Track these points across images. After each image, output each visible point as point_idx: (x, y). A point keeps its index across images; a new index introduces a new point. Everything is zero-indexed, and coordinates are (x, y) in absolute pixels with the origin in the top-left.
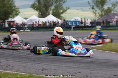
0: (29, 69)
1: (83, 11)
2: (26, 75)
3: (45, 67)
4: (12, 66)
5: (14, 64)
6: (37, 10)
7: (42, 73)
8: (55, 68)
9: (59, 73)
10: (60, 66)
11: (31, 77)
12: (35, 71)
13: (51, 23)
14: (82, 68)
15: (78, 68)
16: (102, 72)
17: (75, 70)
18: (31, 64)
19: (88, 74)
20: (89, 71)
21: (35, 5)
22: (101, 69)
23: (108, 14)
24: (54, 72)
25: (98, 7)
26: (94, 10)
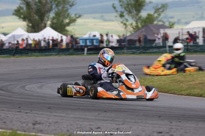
0: (11, 122)
2: (5, 132)
3: (38, 119)
6: (24, 19)
7: (34, 128)
8: (56, 121)
9: (63, 129)
10: (65, 117)
12: (21, 125)
13: (49, 42)
14: (104, 120)
15: (96, 119)
16: (138, 128)
17: (91, 123)
18: (14, 113)
20: (114, 125)
22: (135, 123)
24: (53, 128)
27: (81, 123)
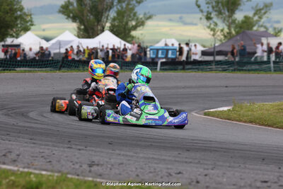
0: (59, 161)
1: (185, 24)
2: (50, 175)
3: (95, 159)
4: (18, 153)
5: (22, 149)
6: (74, 19)
7: (90, 171)
8: (119, 161)
9: (130, 173)
10: (132, 156)
11: (64, 180)
12: (73, 166)
13: (108, 52)
14: (186, 162)
15: (176, 161)
16: (234, 174)
17: (169, 167)
18: (62, 149)
19: (200, 178)
20: (202, 170)
21: (71, 7)
22: (229, 167)
23: (244, 32)
24: (117, 172)
25: (220, 16)
26: (211, 21)
27: (156, 165)
